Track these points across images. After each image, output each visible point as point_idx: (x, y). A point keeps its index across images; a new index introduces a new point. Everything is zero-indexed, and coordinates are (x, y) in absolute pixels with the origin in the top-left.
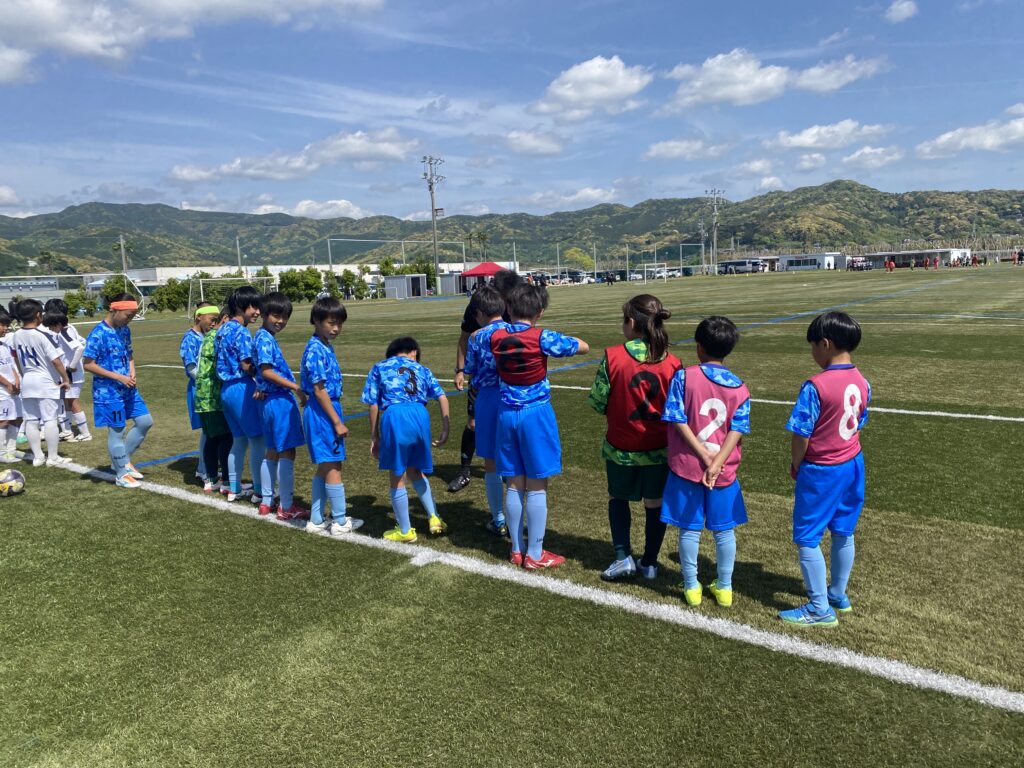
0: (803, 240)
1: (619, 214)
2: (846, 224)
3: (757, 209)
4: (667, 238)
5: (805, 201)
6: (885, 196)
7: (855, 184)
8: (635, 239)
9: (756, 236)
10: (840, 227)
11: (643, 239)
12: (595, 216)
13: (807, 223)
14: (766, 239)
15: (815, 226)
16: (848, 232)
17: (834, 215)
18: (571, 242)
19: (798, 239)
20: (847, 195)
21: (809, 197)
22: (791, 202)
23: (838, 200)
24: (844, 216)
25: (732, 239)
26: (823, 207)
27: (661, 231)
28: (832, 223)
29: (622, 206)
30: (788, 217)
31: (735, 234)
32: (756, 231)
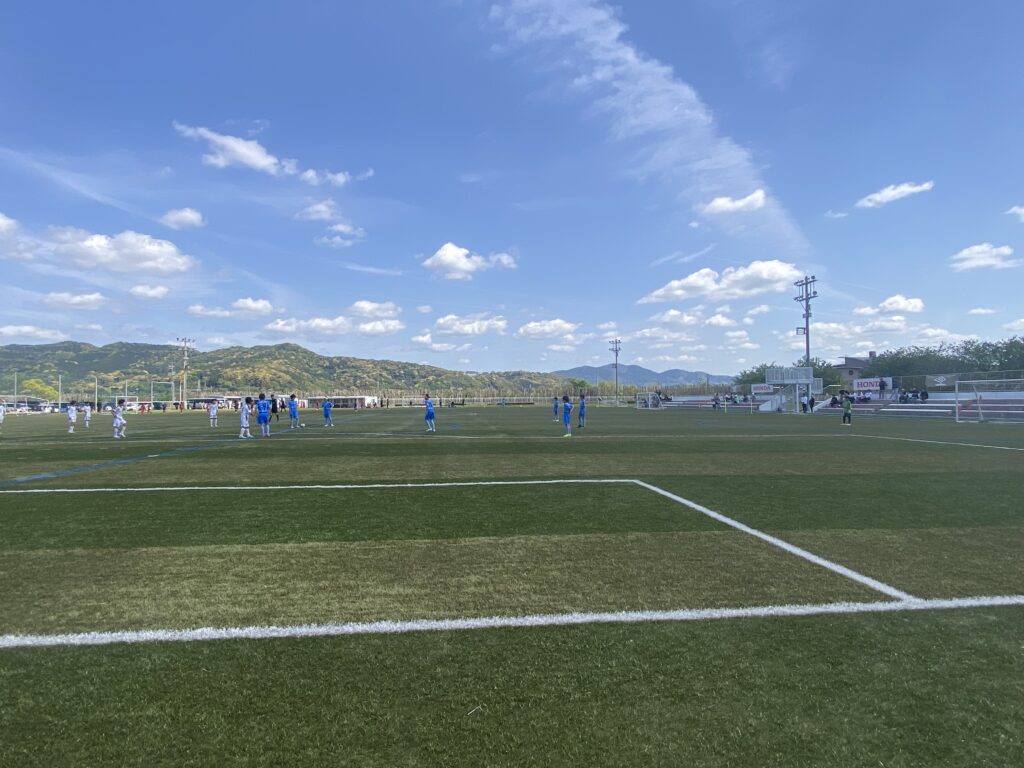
0: (260, 386)
1: (87, 352)
2: (293, 376)
3: (220, 359)
4: (136, 377)
5: (261, 356)
6: (321, 358)
7: (299, 347)
8: (103, 376)
9: (220, 381)
10: (288, 378)
11: (112, 376)
12: (60, 352)
13: (263, 374)
14: (229, 383)
15: (269, 376)
16: (294, 382)
17: (284, 368)
19: (256, 385)
20: (293, 355)
21: (263, 354)
22: (249, 356)
23: (287, 358)
24: (291, 369)
25: (199, 382)
26: (275, 362)
27: (130, 370)
28: (282, 374)
29: (89, 345)
30: (248, 367)
31: (201, 378)
32: (220, 376)
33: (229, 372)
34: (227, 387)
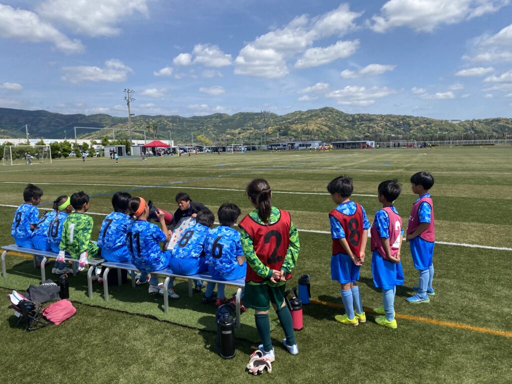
1: (225, 119)
2: (330, 127)
3: (290, 119)
4: (248, 131)
6: (347, 115)
7: (333, 109)
8: (233, 131)
9: (289, 132)
10: (327, 129)
11: (237, 131)
12: (213, 119)
13: (312, 126)
14: (294, 133)
15: (316, 128)
16: (330, 131)
17: (324, 123)
18: (201, 131)
19: (308, 134)
20: (330, 114)
21: (313, 115)
22: (305, 116)
23: (326, 116)
24: (329, 124)
26: (319, 119)
27: (245, 128)
28: (323, 127)
29: (226, 115)
30: (304, 123)
31: (279, 130)
32: (289, 130)
33: (294, 127)
34: (293, 136)
